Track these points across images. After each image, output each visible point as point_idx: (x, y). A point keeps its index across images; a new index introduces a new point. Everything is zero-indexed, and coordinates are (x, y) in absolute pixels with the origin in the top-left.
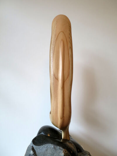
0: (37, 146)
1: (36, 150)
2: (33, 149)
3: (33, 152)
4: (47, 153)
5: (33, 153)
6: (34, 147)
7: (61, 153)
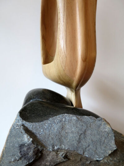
0: (34, 124)
1: (34, 131)
2: (27, 131)
3: (31, 137)
4: (66, 133)
5: (31, 139)
6: (26, 125)
7: (102, 127)
